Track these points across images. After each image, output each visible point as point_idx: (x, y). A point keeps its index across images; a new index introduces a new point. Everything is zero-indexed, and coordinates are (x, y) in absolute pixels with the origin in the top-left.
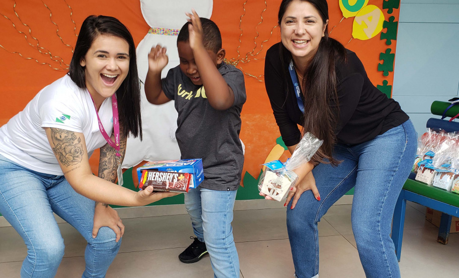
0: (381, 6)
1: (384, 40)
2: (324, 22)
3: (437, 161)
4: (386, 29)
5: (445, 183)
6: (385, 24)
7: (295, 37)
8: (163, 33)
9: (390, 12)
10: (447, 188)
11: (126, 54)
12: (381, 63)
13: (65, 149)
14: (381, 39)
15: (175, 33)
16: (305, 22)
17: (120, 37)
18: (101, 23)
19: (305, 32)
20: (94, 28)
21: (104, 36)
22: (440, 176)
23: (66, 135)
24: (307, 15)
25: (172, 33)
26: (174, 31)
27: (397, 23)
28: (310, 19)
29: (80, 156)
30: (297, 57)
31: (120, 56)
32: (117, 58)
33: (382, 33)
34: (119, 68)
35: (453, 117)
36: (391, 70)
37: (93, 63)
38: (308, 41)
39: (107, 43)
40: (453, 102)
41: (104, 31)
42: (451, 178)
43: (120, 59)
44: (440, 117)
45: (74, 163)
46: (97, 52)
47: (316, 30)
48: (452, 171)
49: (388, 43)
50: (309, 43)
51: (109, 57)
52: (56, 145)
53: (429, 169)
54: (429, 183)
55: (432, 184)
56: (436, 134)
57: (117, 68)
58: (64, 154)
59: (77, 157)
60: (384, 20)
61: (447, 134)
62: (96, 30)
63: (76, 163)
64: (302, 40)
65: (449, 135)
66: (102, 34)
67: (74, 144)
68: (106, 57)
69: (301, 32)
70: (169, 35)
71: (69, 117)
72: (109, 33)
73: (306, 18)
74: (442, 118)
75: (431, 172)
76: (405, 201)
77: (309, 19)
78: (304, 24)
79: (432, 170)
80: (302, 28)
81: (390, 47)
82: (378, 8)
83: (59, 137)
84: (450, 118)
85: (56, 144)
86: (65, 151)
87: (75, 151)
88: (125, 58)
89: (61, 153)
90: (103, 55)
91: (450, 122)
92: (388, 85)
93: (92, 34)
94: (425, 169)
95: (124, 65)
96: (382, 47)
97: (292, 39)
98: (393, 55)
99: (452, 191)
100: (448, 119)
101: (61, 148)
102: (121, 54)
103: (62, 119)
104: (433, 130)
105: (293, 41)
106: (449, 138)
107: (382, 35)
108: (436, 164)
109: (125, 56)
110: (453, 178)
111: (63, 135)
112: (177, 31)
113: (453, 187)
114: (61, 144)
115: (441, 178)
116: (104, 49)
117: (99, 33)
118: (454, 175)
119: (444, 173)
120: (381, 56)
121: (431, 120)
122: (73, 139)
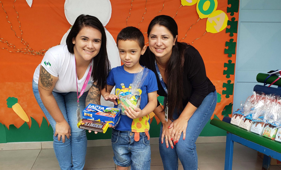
0: (226, 11)
1: (229, 34)
2: (174, 37)
3: (256, 114)
4: (230, 26)
5: (258, 130)
6: (229, 23)
9: (232, 15)
10: (260, 133)
11: (99, 39)
12: (227, 48)
14: (226, 33)
16: (162, 38)
17: (97, 29)
18: (86, 20)
19: (162, 44)
20: (82, 22)
22: (255, 124)
24: (163, 34)
27: (237, 22)
30: (158, 57)
31: (96, 41)
32: (94, 41)
33: (227, 29)
34: (94, 47)
35: (271, 83)
36: (234, 53)
37: (79, 42)
38: (164, 49)
39: (89, 32)
40: (270, 74)
41: (88, 24)
42: (262, 126)
44: (262, 84)
46: (82, 37)
47: (169, 42)
48: (265, 121)
49: (231, 35)
51: (89, 40)
53: (248, 119)
54: (248, 129)
55: (250, 130)
56: (259, 96)
60: (228, 20)
61: (266, 96)
62: (83, 23)
65: (267, 96)
66: (86, 26)
69: (159, 44)
72: (90, 26)
74: (265, 85)
75: (250, 122)
76: (233, 141)
78: (161, 39)
79: (250, 120)
80: (160, 41)
81: (232, 38)
82: (224, 12)
84: (269, 85)
88: (98, 42)
90: (85, 39)
91: (269, 87)
92: (232, 63)
93: (80, 26)
94: (246, 119)
95: (97, 46)
96: (227, 38)
98: (235, 43)
99: (263, 135)
100: (268, 85)
102: (96, 39)
104: (257, 93)
106: (267, 98)
107: (227, 30)
108: (255, 116)
110: (264, 126)
113: (263, 133)
115: (256, 126)
116: (86, 35)
117: (84, 25)
118: (264, 124)
119: (258, 123)
120: (227, 44)
121: (257, 86)
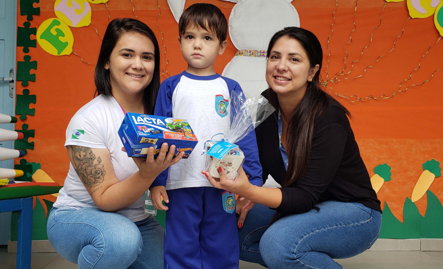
7: (276, 73)
8: (250, 55)
13: (86, 169)
15: (261, 54)
16: (289, 59)
21: (129, 33)
23: (84, 153)
24: (292, 51)
25: (259, 54)
26: (261, 52)
28: (296, 57)
29: (102, 177)
32: (143, 58)
43: (145, 59)
45: (96, 185)
46: (122, 50)
50: (291, 82)
51: (135, 56)
52: (77, 166)
57: (143, 67)
58: (86, 175)
59: (99, 178)
63: (97, 184)
64: (283, 77)
66: (127, 31)
67: (94, 164)
68: (132, 56)
70: (255, 56)
71: (83, 132)
73: (291, 54)
77: (294, 56)
78: (288, 61)
80: (284, 64)
83: (79, 157)
85: (77, 164)
86: (86, 172)
87: (96, 172)
89: (83, 174)
90: (129, 53)
93: (117, 32)
97: (274, 75)
101: (82, 169)
103: (77, 134)
105: (275, 77)
109: (150, 55)
111: (83, 154)
112: (264, 52)
114: (82, 164)
117: (124, 31)
122: (91, 159)
